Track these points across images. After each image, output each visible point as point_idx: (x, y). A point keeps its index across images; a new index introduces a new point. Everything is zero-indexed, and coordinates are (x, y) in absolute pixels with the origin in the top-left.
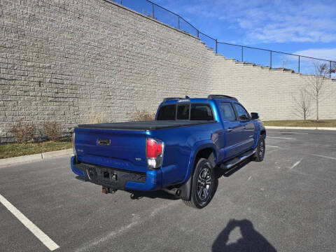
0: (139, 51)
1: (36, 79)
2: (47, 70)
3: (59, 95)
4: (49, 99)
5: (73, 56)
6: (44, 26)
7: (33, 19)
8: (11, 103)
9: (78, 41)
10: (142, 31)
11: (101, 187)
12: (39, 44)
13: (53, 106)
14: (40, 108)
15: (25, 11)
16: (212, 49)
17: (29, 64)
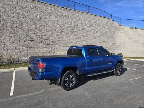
0: (80, 26)
1: (40, 40)
2: (44, 37)
3: (48, 45)
4: (44, 47)
5: (53, 31)
6: (44, 21)
7: (40, 19)
8: (32, 49)
9: (55, 25)
10: (82, 18)
11: (32, 78)
12: (42, 27)
13: (45, 49)
14: (41, 50)
15: (37, 16)
16: (118, 23)
17: (38, 35)
